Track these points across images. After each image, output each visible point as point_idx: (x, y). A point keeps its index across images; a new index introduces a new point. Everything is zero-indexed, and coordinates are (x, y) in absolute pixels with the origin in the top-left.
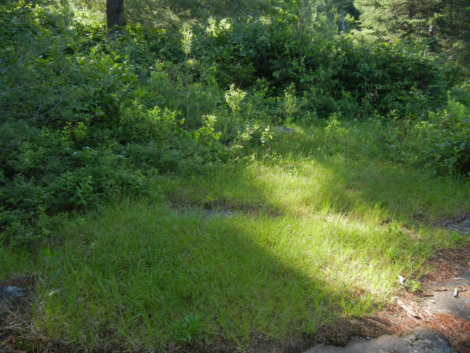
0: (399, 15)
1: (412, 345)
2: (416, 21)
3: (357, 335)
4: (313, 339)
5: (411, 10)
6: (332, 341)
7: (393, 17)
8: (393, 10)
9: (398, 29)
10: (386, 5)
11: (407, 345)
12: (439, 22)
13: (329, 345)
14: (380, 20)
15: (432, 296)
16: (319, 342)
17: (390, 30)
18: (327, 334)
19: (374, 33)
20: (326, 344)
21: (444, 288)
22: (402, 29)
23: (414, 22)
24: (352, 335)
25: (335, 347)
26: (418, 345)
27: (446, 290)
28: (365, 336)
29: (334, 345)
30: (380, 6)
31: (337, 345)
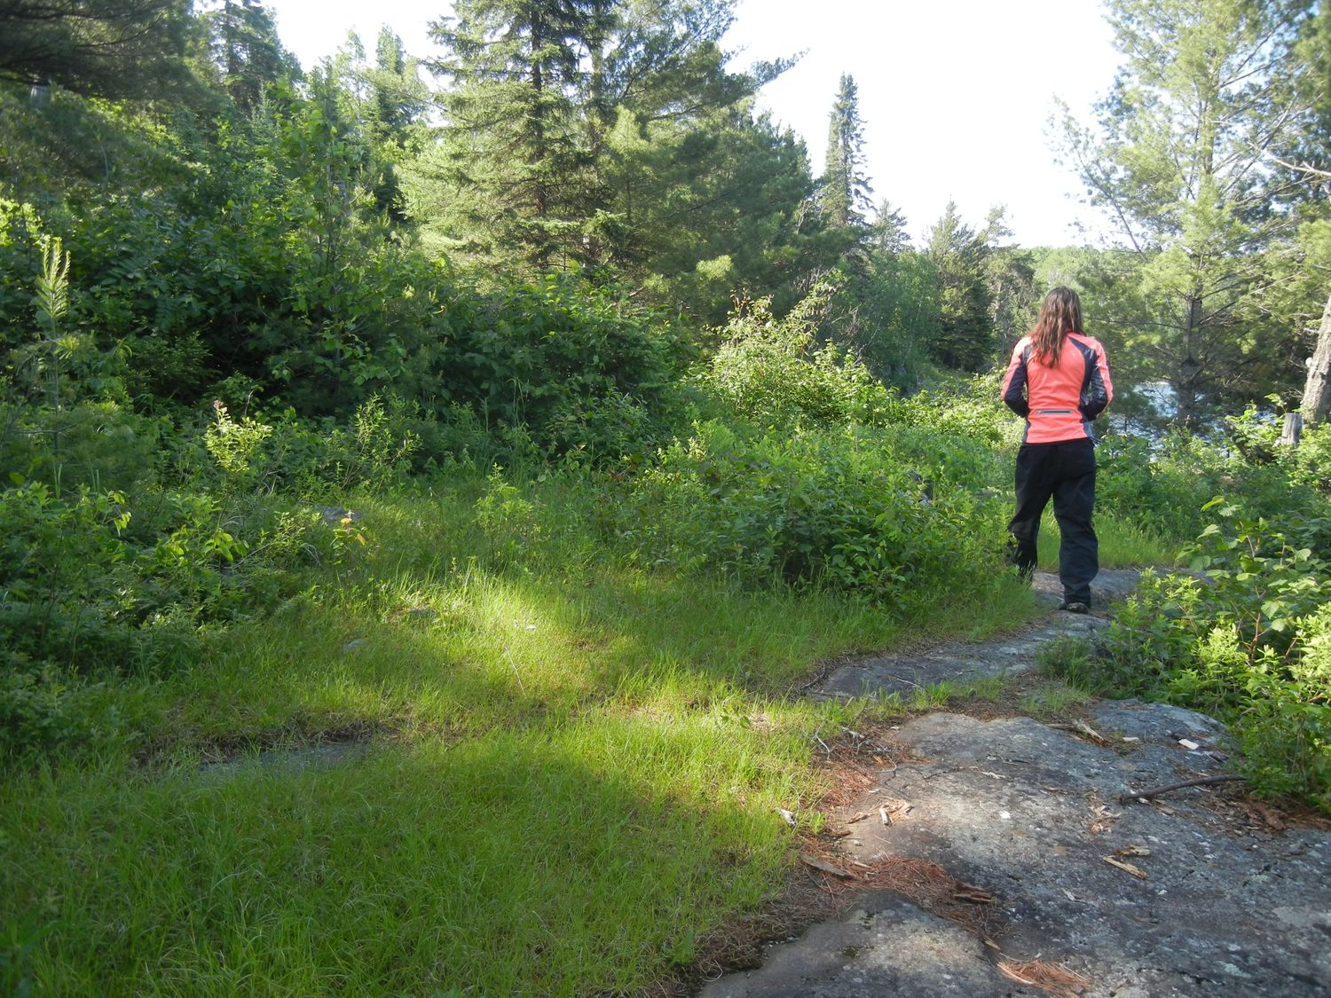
0: (518, 206)
1: (869, 928)
2: (562, 224)
3: (768, 939)
4: (697, 972)
5: (542, 199)
6: (735, 963)
7: (506, 210)
8: (500, 194)
9: (520, 239)
10: (484, 181)
11: (860, 931)
12: (609, 229)
13: (731, 972)
14: (475, 218)
15: (849, 833)
16: (711, 974)
17: (502, 242)
18: (715, 954)
19: (464, 247)
20: (725, 973)
21: (862, 814)
22: (529, 242)
23: (556, 227)
24: (762, 942)
25: (743, 973)
26: (877, 925)
27: (865, 817)
28: (783, 938)
29: (740, 970)
30: (470, 181)
31: (746, 969)
